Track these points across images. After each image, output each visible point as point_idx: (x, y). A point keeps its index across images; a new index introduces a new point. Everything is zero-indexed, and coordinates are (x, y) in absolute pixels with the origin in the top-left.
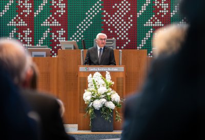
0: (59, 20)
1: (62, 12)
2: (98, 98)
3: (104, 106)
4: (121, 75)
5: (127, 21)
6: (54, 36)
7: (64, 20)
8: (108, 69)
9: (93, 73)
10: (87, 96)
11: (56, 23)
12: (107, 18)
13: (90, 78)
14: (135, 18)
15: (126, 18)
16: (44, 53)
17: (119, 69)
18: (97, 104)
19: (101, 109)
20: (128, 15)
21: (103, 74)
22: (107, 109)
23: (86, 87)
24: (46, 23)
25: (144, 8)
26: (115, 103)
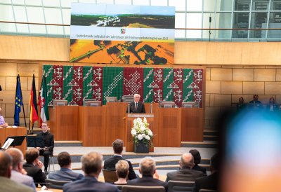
0: (97, 83)
1: (100, 78)
2: (141, 133)
3: (144, 138)
4: (152, 120)
6: (94, 92)
7: (100, 83)
8: (145, 116)
9: (136, 118)
11: (96, 85)
12: (126, 82)
13: (135, 121)
14: (142, 82)
15: (137, 83)
18: (140, 137)
19: (142, 140)
20: (138, 81)
22: (146, 140)
24: (90, 85)
25: (148, 77)
26: (150, 136)
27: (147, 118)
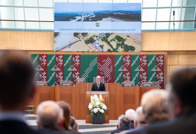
0: (76, 67)
1: (78, 64)
2: (96, 107)
3: (99, 111)
4: (107, 96)
5: (110, 68)
6: (74, 75)
7: (78, 68)
8: (101, 93)
9: (93, 95)
10: (90, 106)
11: (75, 69)
12: (100, 67)
14: (113, 67)
15: (109, 67)
16: (69, 85)
17: (106, 93)
18: (95, 110)
19: (97, 113)
20: (110, 65)
21: (98, 95)
22: (100, 113)
23: (90, 102)
24: (70, 69)
25: (118, 62)
26: (104, 110)
27: (103, 95)
